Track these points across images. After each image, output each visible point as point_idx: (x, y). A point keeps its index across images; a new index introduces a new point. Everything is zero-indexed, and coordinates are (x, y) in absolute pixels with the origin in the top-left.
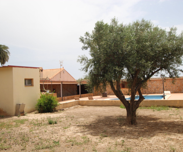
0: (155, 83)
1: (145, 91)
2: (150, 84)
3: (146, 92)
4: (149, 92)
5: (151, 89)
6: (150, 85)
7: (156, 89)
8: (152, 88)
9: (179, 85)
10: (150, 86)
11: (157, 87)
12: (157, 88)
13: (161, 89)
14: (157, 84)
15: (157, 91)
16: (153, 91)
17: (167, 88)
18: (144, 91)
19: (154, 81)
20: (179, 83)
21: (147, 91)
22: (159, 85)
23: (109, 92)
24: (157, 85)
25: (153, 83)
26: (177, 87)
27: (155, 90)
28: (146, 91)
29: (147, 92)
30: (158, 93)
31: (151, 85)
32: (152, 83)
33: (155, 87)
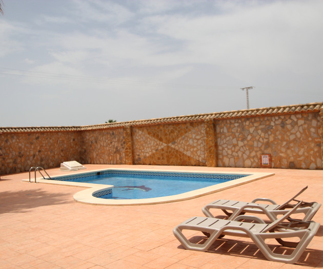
0: (14, 141)
5: (4, 159)
7: (19, 160)
8: (8, 156)
9: (65, 146)
11: (20, 153)
12: (20, 157)
13: (29, 159)
14: (20, 145)
15: (19, 166)
16: (11, 165)
17: (43, 156)
19: (12, 137)
20: (66, 142)
22: (25, 146)
24: (20, 148)
25: (9, 143)
26: (62, 151)
27: (15, 162)
30: (23, 169)
31: (5, 148)
32: (7, 141)
33: (14, 153)
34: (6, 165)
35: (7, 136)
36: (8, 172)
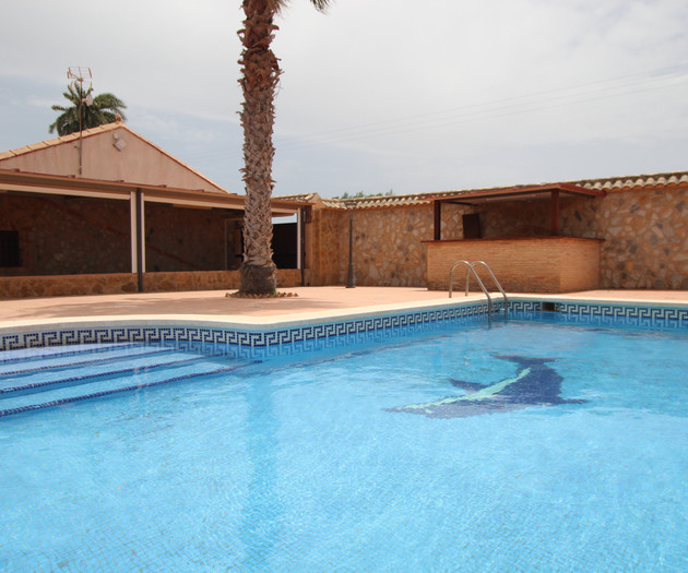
1: (621, 266)
2: (667, 215)
3: (624, 276)
4: (653, 274)
5: (667, 251)
6: (660, 227)
10: (660, 234)
18: (612, 264)
21: (637, 268)
23: (393, 268)
25: (685, 213)
28: (630, 266)
29: (635, 275)
31: (671, 224)
32: (680, 207)
34: (671, 266)
35: (682, 193)
36: (675, 285)
